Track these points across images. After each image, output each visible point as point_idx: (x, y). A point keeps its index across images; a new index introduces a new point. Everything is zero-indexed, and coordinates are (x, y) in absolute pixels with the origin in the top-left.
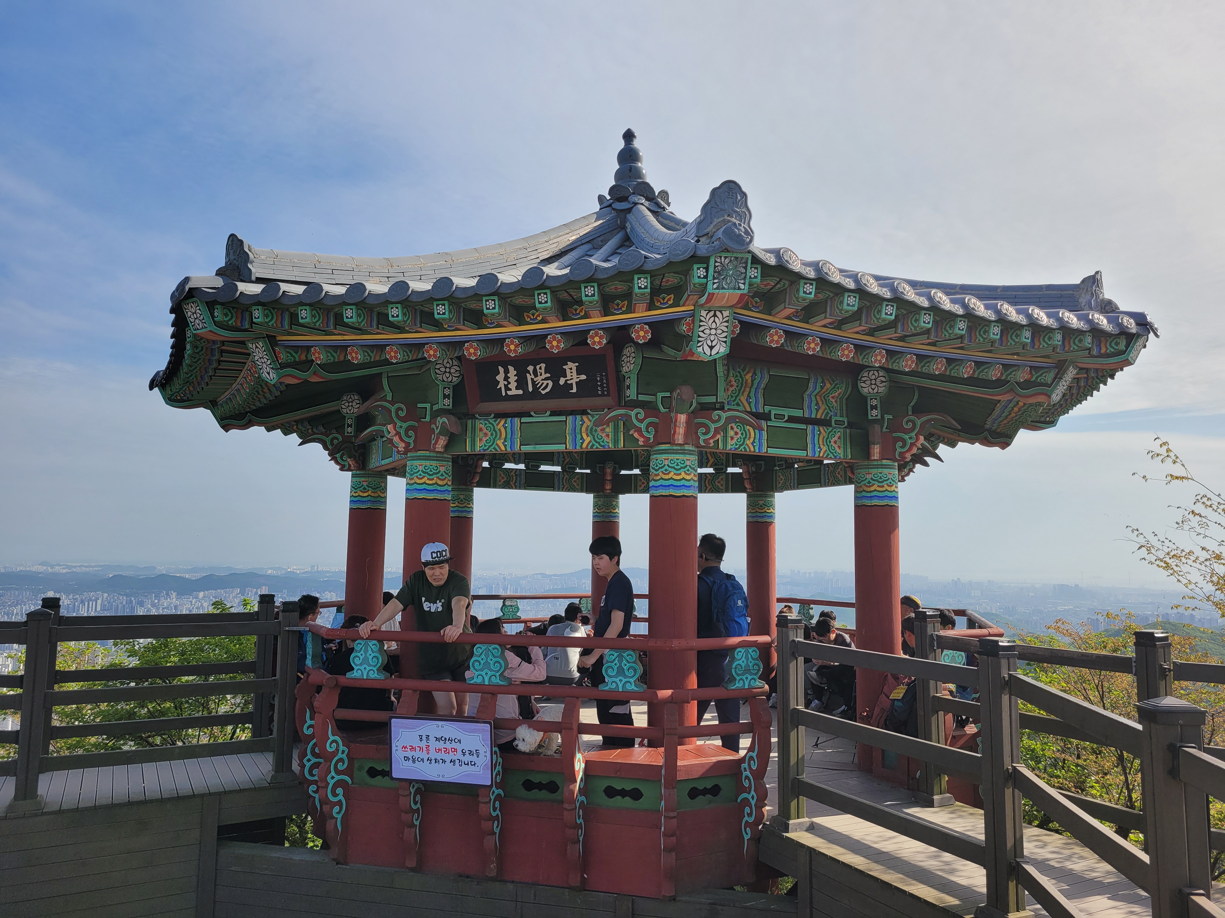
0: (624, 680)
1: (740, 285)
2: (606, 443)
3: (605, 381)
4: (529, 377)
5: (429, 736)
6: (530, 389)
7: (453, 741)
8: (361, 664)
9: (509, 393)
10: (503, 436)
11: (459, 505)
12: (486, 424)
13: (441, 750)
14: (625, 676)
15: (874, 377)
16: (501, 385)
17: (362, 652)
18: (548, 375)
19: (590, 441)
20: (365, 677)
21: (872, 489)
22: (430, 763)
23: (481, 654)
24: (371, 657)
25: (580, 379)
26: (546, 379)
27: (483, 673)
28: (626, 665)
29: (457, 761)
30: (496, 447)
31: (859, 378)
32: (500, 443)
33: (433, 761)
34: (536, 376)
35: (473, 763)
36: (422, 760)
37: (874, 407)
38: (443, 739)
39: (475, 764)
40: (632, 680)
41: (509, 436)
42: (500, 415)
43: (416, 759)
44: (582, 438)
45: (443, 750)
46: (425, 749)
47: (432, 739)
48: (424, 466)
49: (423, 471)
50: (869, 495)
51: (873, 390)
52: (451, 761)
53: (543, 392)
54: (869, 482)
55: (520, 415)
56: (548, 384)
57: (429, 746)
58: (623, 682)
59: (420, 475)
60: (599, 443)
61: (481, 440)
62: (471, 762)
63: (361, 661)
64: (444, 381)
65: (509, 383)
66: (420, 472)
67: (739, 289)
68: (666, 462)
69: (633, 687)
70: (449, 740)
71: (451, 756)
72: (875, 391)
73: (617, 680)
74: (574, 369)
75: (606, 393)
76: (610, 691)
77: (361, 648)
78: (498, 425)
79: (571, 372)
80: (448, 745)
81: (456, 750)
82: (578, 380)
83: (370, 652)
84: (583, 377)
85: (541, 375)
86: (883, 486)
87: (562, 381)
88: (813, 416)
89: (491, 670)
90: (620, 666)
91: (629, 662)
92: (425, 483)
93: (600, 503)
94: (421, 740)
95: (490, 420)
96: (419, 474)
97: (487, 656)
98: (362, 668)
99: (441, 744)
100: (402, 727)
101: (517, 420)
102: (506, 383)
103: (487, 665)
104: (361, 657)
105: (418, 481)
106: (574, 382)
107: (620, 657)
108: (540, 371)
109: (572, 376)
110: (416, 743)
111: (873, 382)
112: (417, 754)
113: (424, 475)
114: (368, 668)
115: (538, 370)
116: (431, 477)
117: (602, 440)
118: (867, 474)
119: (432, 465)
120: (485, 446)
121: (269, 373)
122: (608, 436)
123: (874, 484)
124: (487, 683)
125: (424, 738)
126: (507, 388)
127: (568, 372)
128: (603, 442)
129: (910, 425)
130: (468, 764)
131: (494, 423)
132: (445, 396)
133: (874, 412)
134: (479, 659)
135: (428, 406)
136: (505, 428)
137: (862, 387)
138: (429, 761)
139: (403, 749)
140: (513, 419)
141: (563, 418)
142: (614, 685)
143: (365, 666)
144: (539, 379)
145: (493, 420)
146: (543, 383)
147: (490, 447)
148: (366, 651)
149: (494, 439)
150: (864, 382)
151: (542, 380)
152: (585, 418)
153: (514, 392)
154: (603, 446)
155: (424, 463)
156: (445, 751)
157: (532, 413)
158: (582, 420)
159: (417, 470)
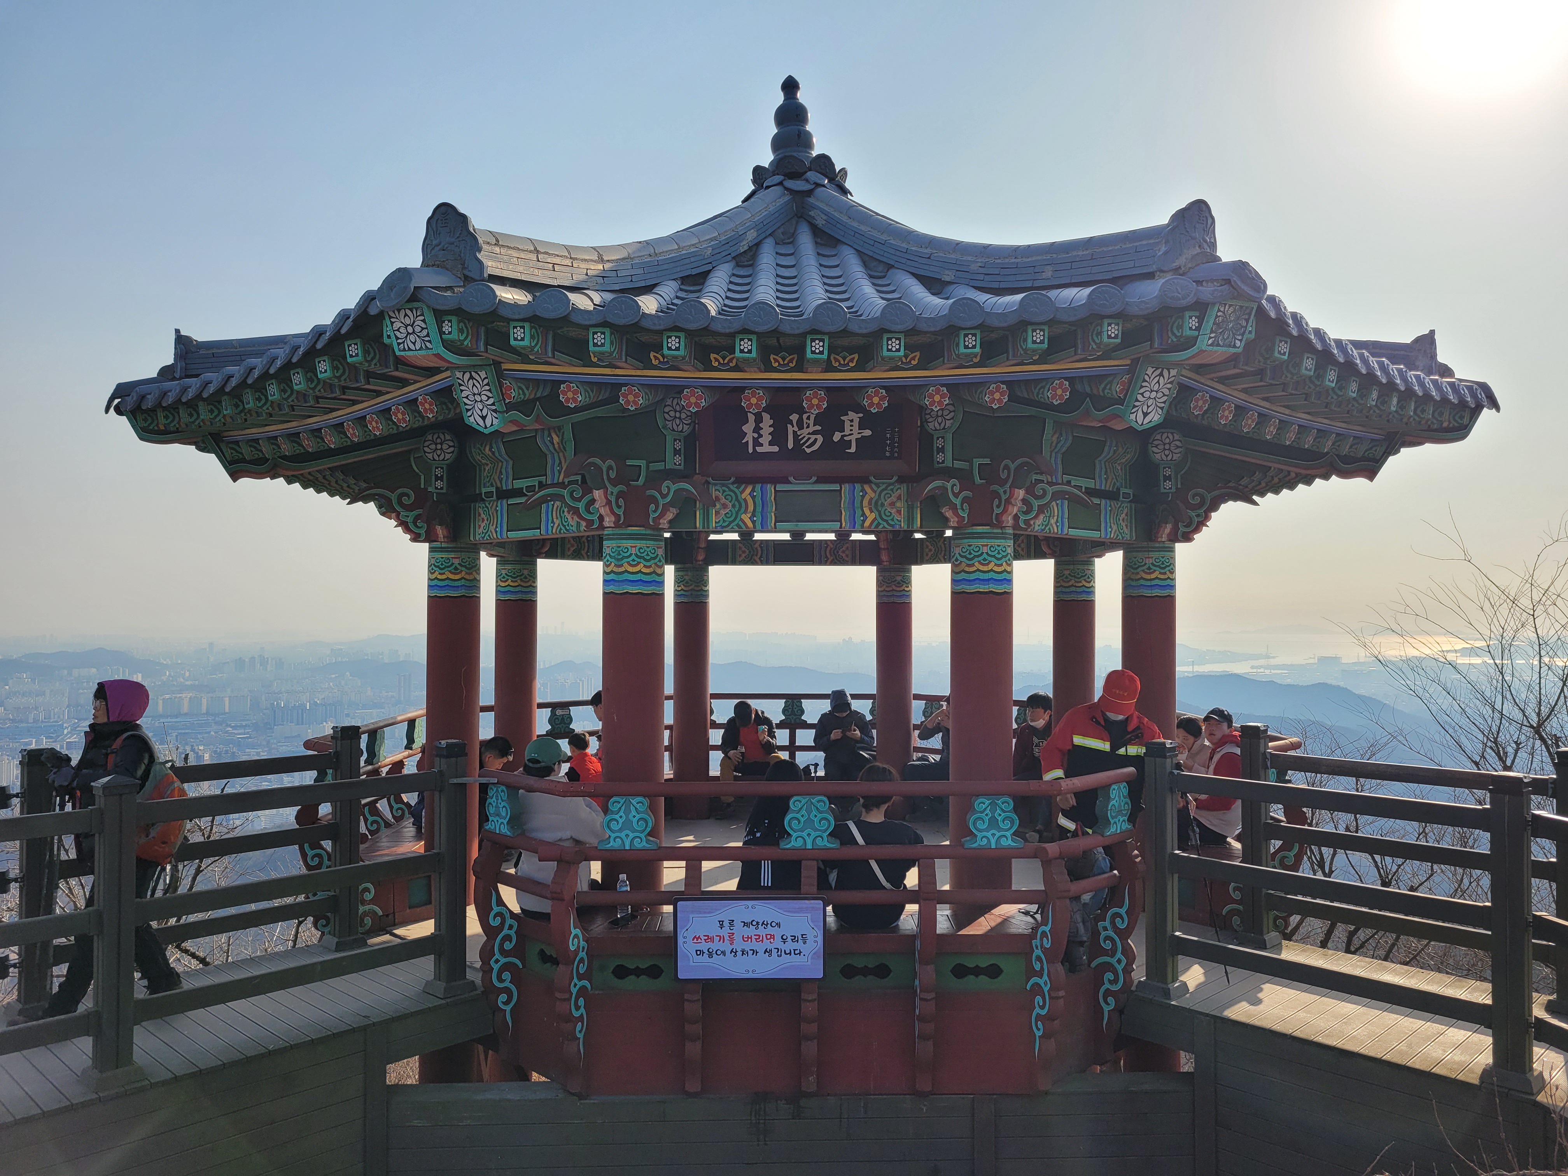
0: (998, 834)
1: (1237, 341)
2: (897, 522)
3: (896, 439)
4: (790, 429)
5: (733, 921)
6: (790, 445)
7: (769, 925)
8: (620, 830)
9: (759, 449)
10: (751, 508)
11: (523, 584)
12: (724, 491)
13: (751, 938)
14: (1000, 829)
15: (1167, 441)
16: (749, 438)
17: (621, 813)
18: (818, 428)
19: (875, 519)
20: (627, 847)
21: (1153, 576)
22: (735, 956)
23: (801, 808)
24: (635, 820)
25: (863, 434)
26: (815, 433)
27: (804, 834)
28: (1000, 815)
29: (774, 951)
30: (741, 523)
31: (1150, 441)
32: (746, 518)
33: (739, 953)
34: (801, 427)
35: (797, 952)
36: (724, 953)
37: (1167, 478)
38: (754, 923)
39: (800, 952)
40: (1008, 834)
41: (759, 509)
42: (743, 480)
43: (714, 952)
44: (863, 514)
45: (754, 937)
46: (727, 938)
47: (738, 925)
48: (638, 547)
49: (636, 555)
50: (1149, 583)
51: (1167, 456)
52: (766, 951)
53: (808, 451)
54: (1149, 568)
55: (775, 481)
56: (816, 440)
57: (733, 934)
58: (996, 837)
59: (634, 560)
60: (887, 521)
61: (717, 513)
62: (794, 950)
63: (620, 825)
64: (674, 430)
65: (761, 436)
66: (633, 557)
67: (1235, 346)
68: (985, 550)
69: (1010, 842)
70: (763, 923)
71: (767, 944)
72: (1169, 458)
73: (989, 834)
74: (856, 423)
75: (896, 455)
76: (981, 848)
77: (620, 808)
78: (742, 493)
79: (852, 426)
80: (761, 931)
81: (772, 936)
82: (860, 436)
83: (634, 813)
84: (868, 433)
85: (808, 427)
86: (1165, 573)
87: (837, 437)
88: (1103, 488)
89: (816, 830)
90: (993, 817)
91: (1004, 812)
92: (640, 572)
93: (687, 578)
94: (722, 926)
95: (731, 486)
96: (631, 559)
97: (809, 812)
98: (623, 835)
99: (751, 931)
100: (693, 912)
101: (770, 488)
102: (756, 435)
103: (809, 822)
104: (621, 821)
105: (630, 569)
106: (853, 438)
107: (993, 805)
108: (808, 421)
109: (851, 430)
110: (715, 931)
111: (1167, 447)
112: (715, 946)
113: (639, 560)
114: (632, 835)
115: (805, 420)
116: (648, 564)
117: (891, 518)
118: (1146, 558)
119: (648, 547)
120: (724, 521)
121: (484, 418)
122: (899, 512)
123: (1155, 571)
124: (809, 846)
125: (726, 924)
126: (756, 443)
127: (847, 425)
128: (892, 520)
129: (1198, 500)
130: (790, 954)
131: (736, 490)
132: (676, 452)
133: (1168, 484)
134: (798, 816)
135: (642, 463)
136: (753, 497)
137: (1153, 452)
138: (733, 954)
139: (695, 941)
140: (764, 485)
141: (836, 487)
142: (985, 841)
143: (627, 832)
144: (805, 431)
145: (735, 486)
146: (809, 438)
147: (731, 522)
148: (627, 812)
149: (737, 513)
150: (1156, 446)
151: (809, 434)
152: (867, 488)
153: (766, 448)
154: (892, 526)
155: (639, 544)
156: (756, 939)
157: (791, 479)
158: (863, 490)
159: (628, 554)
